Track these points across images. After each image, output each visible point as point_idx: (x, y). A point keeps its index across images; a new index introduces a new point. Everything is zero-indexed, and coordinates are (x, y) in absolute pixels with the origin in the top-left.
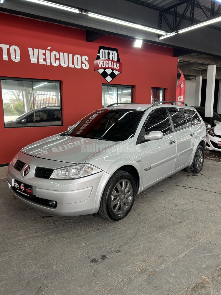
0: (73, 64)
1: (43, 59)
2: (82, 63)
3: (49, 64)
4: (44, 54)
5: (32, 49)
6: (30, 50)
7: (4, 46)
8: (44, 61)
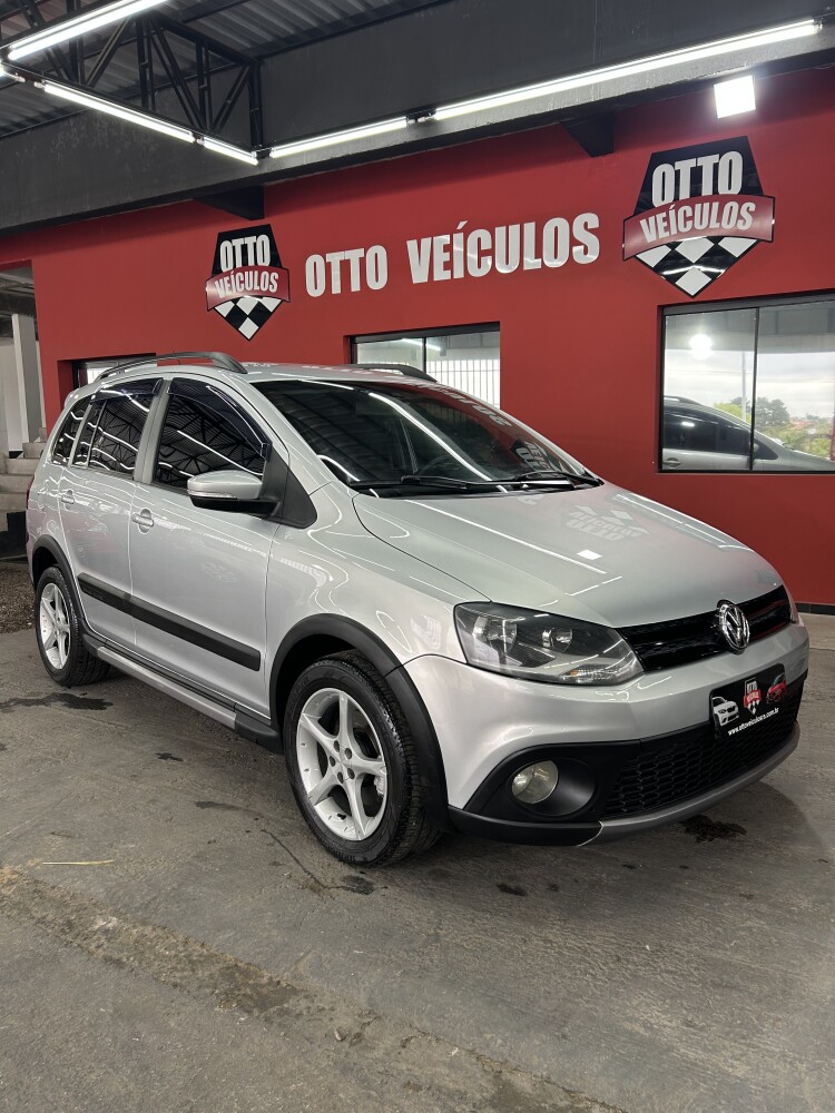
0: (539, 254)
1: (445, 263)
2: (574, 242)
3: (459, 274)
5: (415, 242)
7: (354, 255)
8: (445, 269)
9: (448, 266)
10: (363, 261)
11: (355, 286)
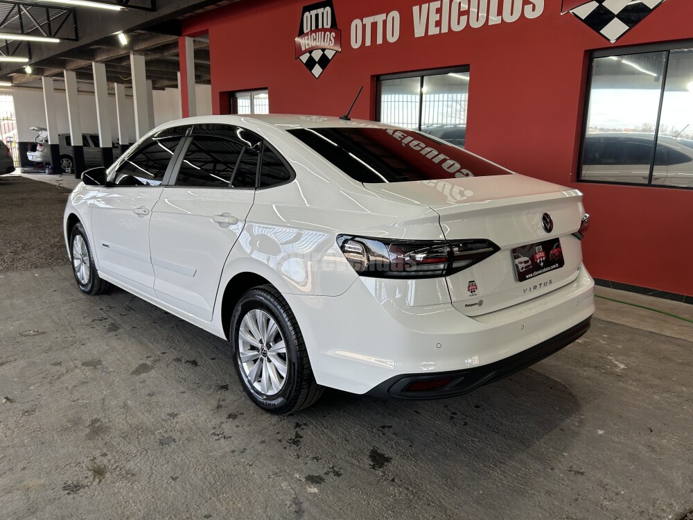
0: (500, 12)
1: (436, 22)
2: (525, 2)
3: (445, 30)
4: (439, 11)
5: (418, 7)
6: (416, 9)
7: (379, 18)
8: (436, 26)
9: (438, 24)
10: (385, 22)
11: (380, 41)
